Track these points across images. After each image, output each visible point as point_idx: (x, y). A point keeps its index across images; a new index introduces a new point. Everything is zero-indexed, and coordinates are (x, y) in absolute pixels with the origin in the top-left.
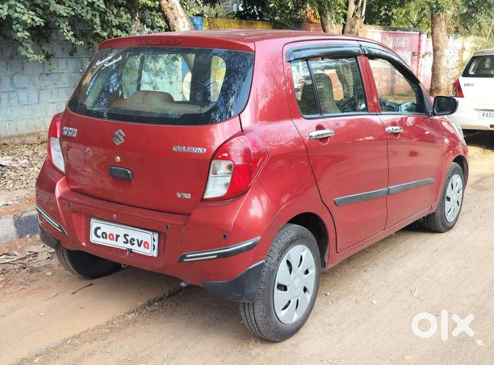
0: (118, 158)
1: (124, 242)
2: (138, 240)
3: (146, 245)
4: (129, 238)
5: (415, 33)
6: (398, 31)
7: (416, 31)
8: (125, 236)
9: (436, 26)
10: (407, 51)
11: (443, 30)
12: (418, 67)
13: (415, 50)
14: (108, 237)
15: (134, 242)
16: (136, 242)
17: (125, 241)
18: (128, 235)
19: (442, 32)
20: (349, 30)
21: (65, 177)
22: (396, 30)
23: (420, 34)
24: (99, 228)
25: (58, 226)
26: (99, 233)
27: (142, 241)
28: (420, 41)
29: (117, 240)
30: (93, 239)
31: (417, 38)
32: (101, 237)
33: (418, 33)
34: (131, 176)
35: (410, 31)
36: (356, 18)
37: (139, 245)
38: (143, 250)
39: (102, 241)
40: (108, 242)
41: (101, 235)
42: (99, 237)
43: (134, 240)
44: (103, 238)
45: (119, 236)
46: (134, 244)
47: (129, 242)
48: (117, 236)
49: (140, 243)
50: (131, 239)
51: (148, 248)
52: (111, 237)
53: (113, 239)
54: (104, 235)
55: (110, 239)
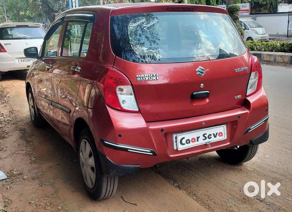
0: (202, 85)
1: (203, 140)
2: (214, 134)
3: (221, 134)
4: (207, 136)
8: (204, 135)
14: (191, 142)
16: (212, 136)
17: (204, 138)
18: (206, 134)
24: (184, 138)
25: (149, 151)
26: (184, 141)
27: (217, 133)
29: (198, 141)
30: (181, 147)
37: (215, 136)
38: (218, 139)
39: (187, 146)
40: (191, 145)
41: (185, 143)
42: (184, 144)
43: (211, 135)
44: (187, 143)
45: (199, 137)
46: (211, 137)
47: (207, 138)
48: (198, 138)
49: (215, 135)
50: (209, 135)
51: (222, 135)
52: (193, 140)
53: (195, 141)
54: (188, 141)
55: (193, 142)
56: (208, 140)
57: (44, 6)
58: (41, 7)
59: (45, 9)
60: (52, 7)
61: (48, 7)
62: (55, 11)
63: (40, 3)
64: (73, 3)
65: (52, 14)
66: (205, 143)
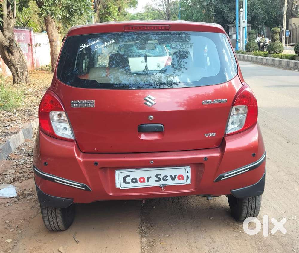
1: (156, 181)
2: (171, 176)
3: (181, 177)
4: (161, 177)
5: (27, 30)
6: (19, 29)
7: (28, 29)
8: (157, 176)
9: (49, 25)
10: (25, 43)
11: (55, 28)
12: (32, 54)
13: (29, 42)
14: (138, 181)
15: (167, 178)
16: (169, 178)
17: (158, 179)
18: (160, 175)
19: (54, 29)
20: (7, 27)
21: (76, 143)
22: (17, 28)
23: (30, 31)
24: (129, 176)
25: (80, 185)
26: (128, 180)
28: (31, 35)
29: (148, 181)
30: (124, 186)
31: (28, 33)
32: (131, 183)
33: (29, 30)
34: (163, 128)
35: (25, 29)
36: (10, 18)
37: (173, 179)
38: (177, 182)
39: (132, 186)
40: (139, 185)
41: (130, 181)
42: (129, 183)
43: (167, 177)
44: (133, 182)
45: (151, 177)
46: (167, 180)
47: (162, 179)
48: (148, 178)
49: (173, 177)
50: (164, 177)
51: (183, 179)
52: (142, 180)
53: (144, 181)
54: (134, 180)
55: (141, 182)
56: (162, 182)
57: (218, 17)
58: (214, 18)
59: (219, 20)
60: (227, 17)
61: (223, 17)
62: (229, 22)
63: (214, 13)
64: (241, 12)
65: (226, 26)
66: (159, 186)
